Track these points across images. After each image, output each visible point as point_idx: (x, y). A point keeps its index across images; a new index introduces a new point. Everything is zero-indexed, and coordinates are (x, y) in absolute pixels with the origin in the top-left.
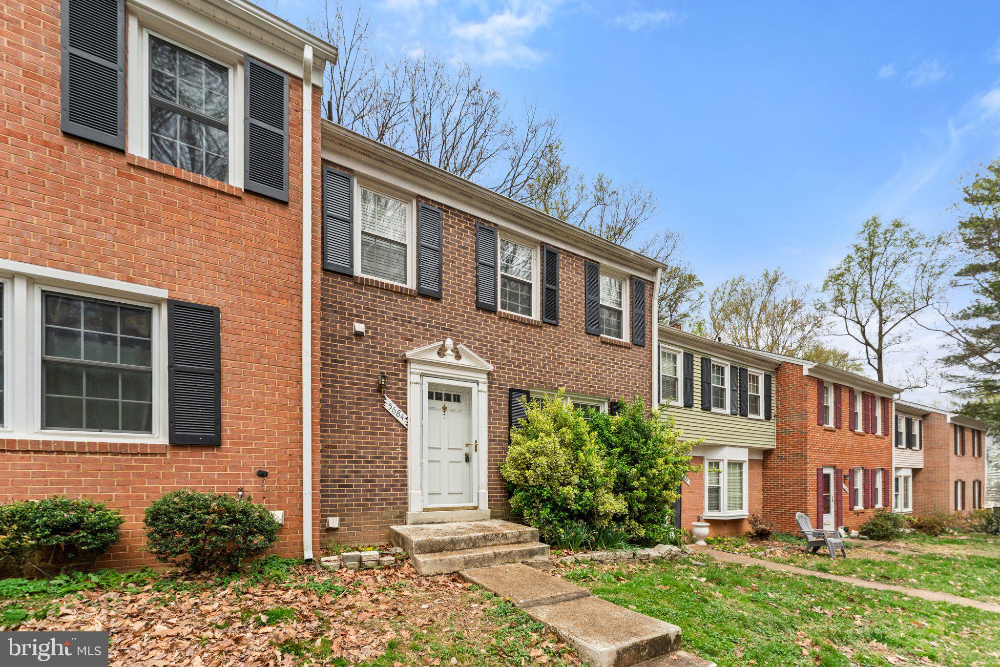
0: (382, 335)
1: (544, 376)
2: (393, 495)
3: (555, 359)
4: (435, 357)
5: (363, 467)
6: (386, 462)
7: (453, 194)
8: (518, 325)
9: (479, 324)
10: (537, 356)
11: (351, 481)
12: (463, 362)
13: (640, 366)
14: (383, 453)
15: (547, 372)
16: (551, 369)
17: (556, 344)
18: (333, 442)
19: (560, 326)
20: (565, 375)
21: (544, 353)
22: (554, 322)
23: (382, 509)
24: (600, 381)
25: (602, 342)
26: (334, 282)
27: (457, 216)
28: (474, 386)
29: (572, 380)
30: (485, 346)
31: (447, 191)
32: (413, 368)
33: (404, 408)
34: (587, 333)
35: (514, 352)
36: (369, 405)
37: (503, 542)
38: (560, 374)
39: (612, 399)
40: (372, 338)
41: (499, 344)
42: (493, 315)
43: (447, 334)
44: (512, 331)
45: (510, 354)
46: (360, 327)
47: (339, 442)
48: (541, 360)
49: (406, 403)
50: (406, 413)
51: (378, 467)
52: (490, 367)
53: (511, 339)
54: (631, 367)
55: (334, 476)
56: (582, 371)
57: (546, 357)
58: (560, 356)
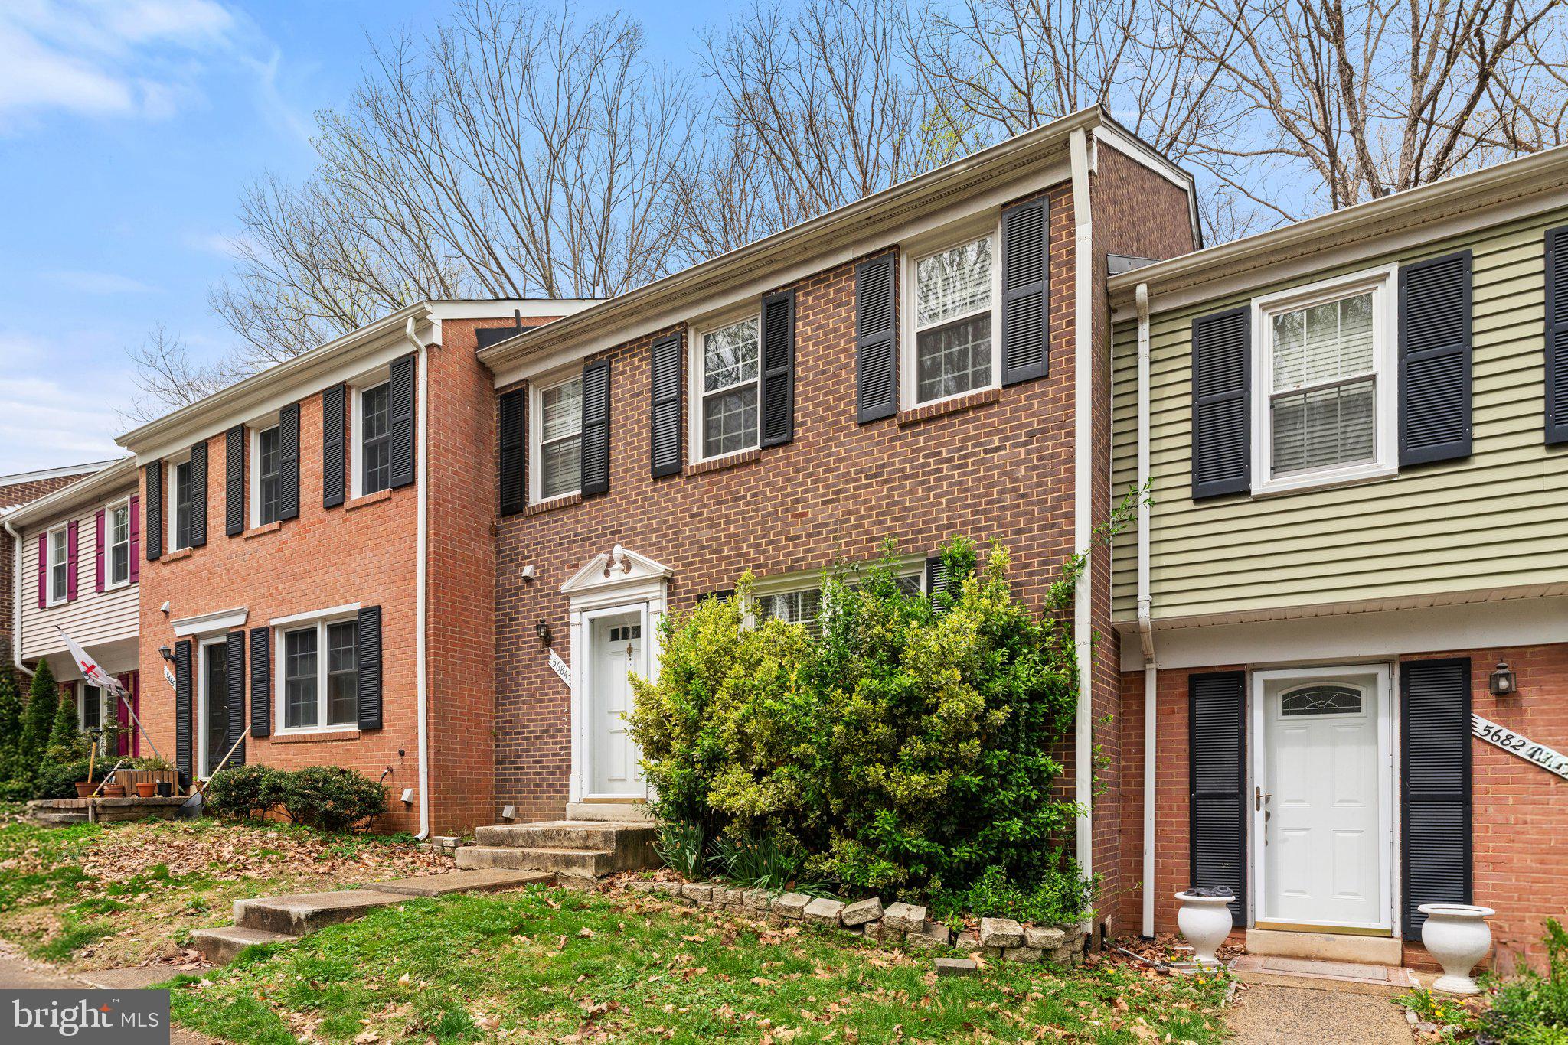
0: (549, 570)
1: (764, 551)
2: (559, 780)
3: (787, 511)
4: (600, 580)
5: (534, 744)
6: (553, 737)
7: (620, 324)
8: (717, 477)
9: (658, 504)
10: (751, 518)
11: (523, 762)
12: (635, 573)
14: (550, 725)
15: (771, 543)
16: (780, 533)
17: (788, 480)
18: (510, 716)
19: (800, 439)
20: (809, 535)
21: (765, 508)
22: (783, 438)
23: (549, 798)
24: (896, 519)
25: (903, 426)
26: (511, 525)
27: (630, 350)
28: (642, 607)
29: (826, 540)
30: (665, 535)
31: (613, 327)
32: (576, 603)
33: (567, 662)
34: (861, 425)
35: (710, 527)
36: (537, 665)
38: (799, 537)
39: (933, 552)
40: (540, 578)
41: (686, 524)
42: (677, 480)
43: (614, 540)
44: (706, 492)
45: (703, 535)
46: (528, 571)
47: (514, 715)
48: (757, 524)
49: (569, 655)
50: (569, 667)
51: (546, 743)
52: (660, 569)
53: (705, 506)
55: (510, 757)
56: (849, 513)
57: (769, 514)
58: (797, 501)
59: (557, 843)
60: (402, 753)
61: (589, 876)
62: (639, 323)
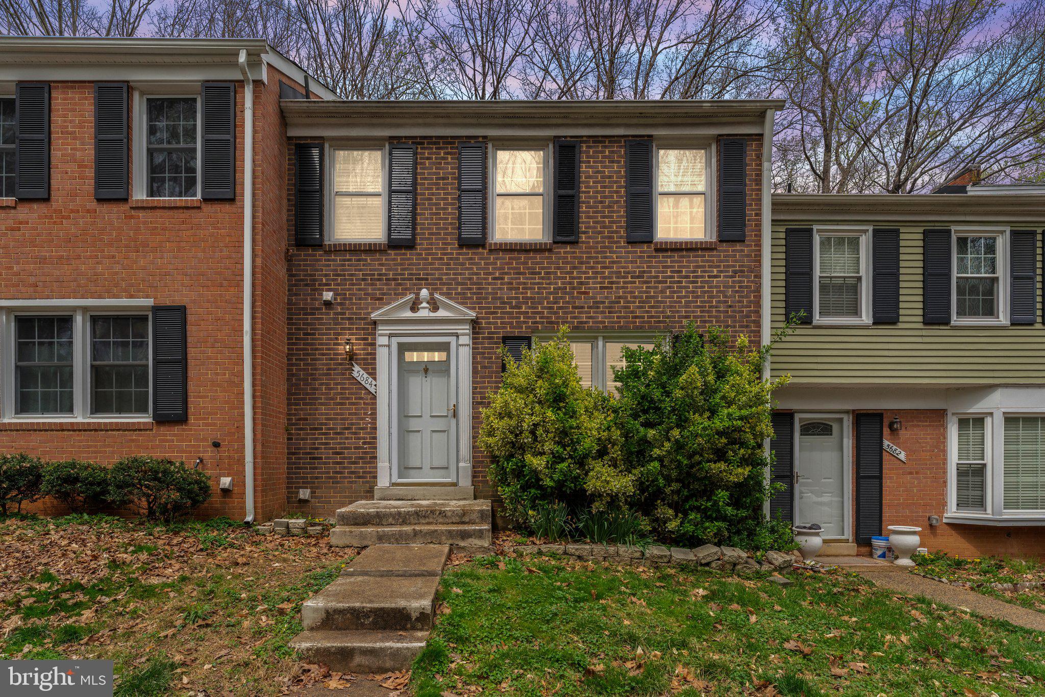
0: (351, 299)
1: (555, 313)
2: (362, 468)
3: (574, 288)
4: (408, 314)
5: (332, 439)
6: (355, 433)
7: (428, 121)
8: (516, 255)
9: (463, 264)
10: (545, 288)
11: (321, 453)
12: (442, 313)
13: (735, 272)
14: (352, 424)
15: (561, 308)
16: (568, 303)
17: (575, 268)
18: (305, 414)
19: (583, 242)
20: (589, 307)
21: (556, 283)
22: (572, 238)
23: (351, 482)
24: (653, 307)
25: (657, 250)
26: (305, 255)
27: (435, 143)
28: (452, 340)
29: (603, 312)
30: (470, 289)
31: (420, 121)
32: (382, 329)
33: (373, 374)
34: (628, 243)
35: (510, 289)
36: (337, 374)
37: (441, 520)
38: (583, 307)
39: (676, 331)
40: (340, 304)
41: (489, 284)
42: (481, 250)
43: (421, 284)
44: (507, 264)
45: (505, 294)
46: (328, 296)
47: (310, 414)
48: (551, 293)
49: (375, 369)
50: (375, 379)
51: (347, 438)
52: (473, 314)
53: (506, 274)
54: (715, 277)
55: (305, 448)
56: (620, 297)
57: (560, 288)
58: (582, 283)
59: (431, 520)
60: (216, 445)
61: (486, 545)
62: (446, 125)
